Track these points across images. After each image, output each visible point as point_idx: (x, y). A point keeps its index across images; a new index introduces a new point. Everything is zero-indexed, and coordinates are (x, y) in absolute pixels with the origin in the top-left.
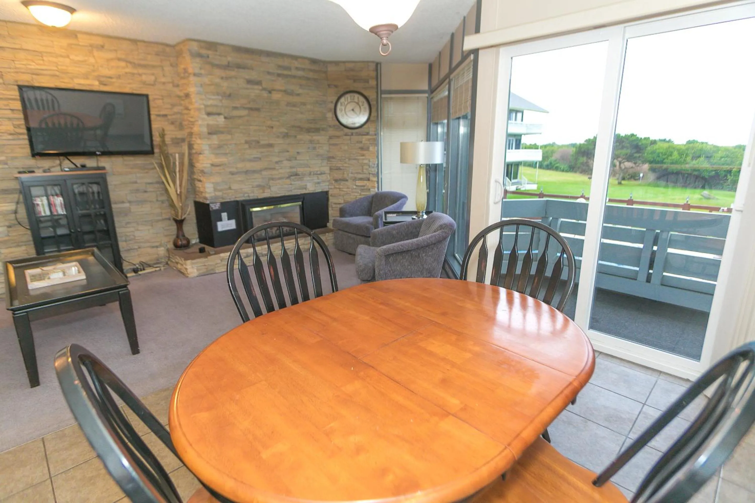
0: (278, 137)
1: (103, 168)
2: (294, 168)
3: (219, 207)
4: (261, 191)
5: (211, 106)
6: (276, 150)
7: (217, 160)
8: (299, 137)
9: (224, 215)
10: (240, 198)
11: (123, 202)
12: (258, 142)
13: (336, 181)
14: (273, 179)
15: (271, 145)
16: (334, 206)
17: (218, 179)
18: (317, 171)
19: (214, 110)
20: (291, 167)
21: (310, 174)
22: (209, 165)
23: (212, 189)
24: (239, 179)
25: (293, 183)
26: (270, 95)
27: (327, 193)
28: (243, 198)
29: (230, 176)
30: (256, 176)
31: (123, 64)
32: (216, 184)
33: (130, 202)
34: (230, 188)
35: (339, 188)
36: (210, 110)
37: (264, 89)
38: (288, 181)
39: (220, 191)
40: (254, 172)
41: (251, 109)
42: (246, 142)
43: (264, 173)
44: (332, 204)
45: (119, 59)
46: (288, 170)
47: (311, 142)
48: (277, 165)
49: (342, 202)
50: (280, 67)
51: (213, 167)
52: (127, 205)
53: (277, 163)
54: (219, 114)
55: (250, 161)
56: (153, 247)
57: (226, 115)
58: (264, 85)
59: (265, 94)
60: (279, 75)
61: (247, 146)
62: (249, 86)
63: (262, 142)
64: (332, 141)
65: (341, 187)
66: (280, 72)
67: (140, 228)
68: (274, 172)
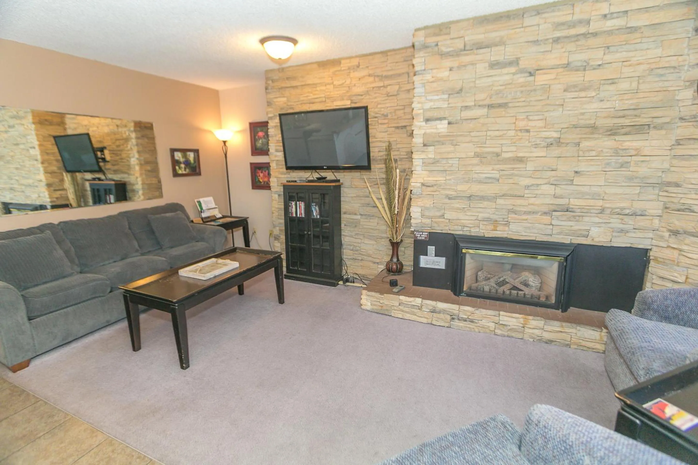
0: (536, 146)
1: (339, 181)
2: (561, 197)
3: (425, 237)
4: (492, 227)
5: (431, 109)
6: (530, 166)
7: (430, 179)
8: (585, 144)
9: (431, 249)
10: (457, 231)
11: (356, 214)
12: (498, 155)
13: (675, 233)
14: (515, 212)
15: (520, 160)
16: (657, 281)
17: (428, 203)
18: (623, 209)
19: (436, 114)
20: (555, 196)
21: (602, 211)
22: (419, 185)
23: (419, 214)
24: (458, 206)
25: (554, 222)
26: (532, 78)
27: (646, 251)
28: (461, 233)
29: (447, 201)
30: (486, 204)
31: (371, 79)
32: (424, 209)
33: (361, 215)
34: (443, 216)
35: (680, 250)
36: (429, 114)
37: (522, 71)
38: (546, 219)
39: (428, 217)
40: (483, 198)
41: (490, 106)
42: (477, 155)
43: (500, 201)
44: (654, 277)
45: (370, 75)
46: (548, 201)
47: (616, 152)
48: (527, 191)
49: (682, 279)
50: (558, 26)
51: (424, 188)
52: (359, 217)
53: (527, 187)
54: (440, 119)
55: (480, 182)
56: (374, 263)
57: (450, 119)
58: (523, 64)
59: (521, 79)
60: (557, 40)
61: (476, 161)
62: (492, 72)
63: (505, 155)
64: (680, 151)
65: (685, 248)
66: (558, 34)
67: (367, 241)
68: (519, 202)
